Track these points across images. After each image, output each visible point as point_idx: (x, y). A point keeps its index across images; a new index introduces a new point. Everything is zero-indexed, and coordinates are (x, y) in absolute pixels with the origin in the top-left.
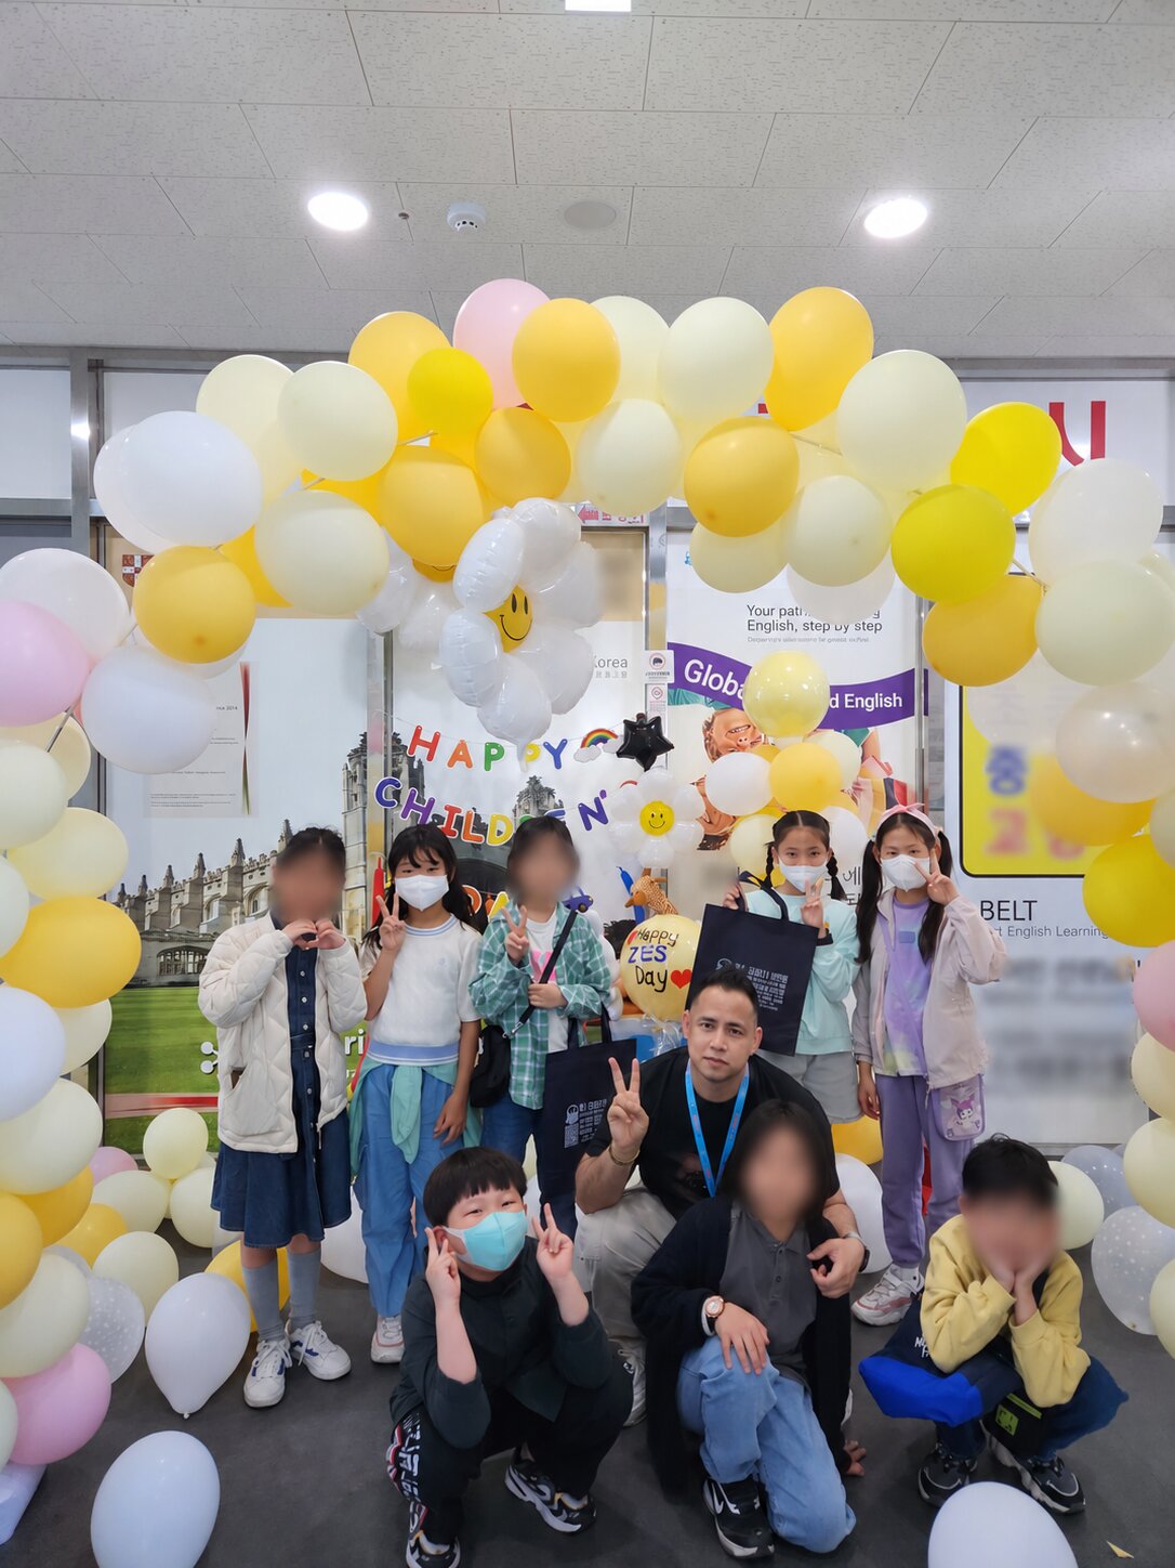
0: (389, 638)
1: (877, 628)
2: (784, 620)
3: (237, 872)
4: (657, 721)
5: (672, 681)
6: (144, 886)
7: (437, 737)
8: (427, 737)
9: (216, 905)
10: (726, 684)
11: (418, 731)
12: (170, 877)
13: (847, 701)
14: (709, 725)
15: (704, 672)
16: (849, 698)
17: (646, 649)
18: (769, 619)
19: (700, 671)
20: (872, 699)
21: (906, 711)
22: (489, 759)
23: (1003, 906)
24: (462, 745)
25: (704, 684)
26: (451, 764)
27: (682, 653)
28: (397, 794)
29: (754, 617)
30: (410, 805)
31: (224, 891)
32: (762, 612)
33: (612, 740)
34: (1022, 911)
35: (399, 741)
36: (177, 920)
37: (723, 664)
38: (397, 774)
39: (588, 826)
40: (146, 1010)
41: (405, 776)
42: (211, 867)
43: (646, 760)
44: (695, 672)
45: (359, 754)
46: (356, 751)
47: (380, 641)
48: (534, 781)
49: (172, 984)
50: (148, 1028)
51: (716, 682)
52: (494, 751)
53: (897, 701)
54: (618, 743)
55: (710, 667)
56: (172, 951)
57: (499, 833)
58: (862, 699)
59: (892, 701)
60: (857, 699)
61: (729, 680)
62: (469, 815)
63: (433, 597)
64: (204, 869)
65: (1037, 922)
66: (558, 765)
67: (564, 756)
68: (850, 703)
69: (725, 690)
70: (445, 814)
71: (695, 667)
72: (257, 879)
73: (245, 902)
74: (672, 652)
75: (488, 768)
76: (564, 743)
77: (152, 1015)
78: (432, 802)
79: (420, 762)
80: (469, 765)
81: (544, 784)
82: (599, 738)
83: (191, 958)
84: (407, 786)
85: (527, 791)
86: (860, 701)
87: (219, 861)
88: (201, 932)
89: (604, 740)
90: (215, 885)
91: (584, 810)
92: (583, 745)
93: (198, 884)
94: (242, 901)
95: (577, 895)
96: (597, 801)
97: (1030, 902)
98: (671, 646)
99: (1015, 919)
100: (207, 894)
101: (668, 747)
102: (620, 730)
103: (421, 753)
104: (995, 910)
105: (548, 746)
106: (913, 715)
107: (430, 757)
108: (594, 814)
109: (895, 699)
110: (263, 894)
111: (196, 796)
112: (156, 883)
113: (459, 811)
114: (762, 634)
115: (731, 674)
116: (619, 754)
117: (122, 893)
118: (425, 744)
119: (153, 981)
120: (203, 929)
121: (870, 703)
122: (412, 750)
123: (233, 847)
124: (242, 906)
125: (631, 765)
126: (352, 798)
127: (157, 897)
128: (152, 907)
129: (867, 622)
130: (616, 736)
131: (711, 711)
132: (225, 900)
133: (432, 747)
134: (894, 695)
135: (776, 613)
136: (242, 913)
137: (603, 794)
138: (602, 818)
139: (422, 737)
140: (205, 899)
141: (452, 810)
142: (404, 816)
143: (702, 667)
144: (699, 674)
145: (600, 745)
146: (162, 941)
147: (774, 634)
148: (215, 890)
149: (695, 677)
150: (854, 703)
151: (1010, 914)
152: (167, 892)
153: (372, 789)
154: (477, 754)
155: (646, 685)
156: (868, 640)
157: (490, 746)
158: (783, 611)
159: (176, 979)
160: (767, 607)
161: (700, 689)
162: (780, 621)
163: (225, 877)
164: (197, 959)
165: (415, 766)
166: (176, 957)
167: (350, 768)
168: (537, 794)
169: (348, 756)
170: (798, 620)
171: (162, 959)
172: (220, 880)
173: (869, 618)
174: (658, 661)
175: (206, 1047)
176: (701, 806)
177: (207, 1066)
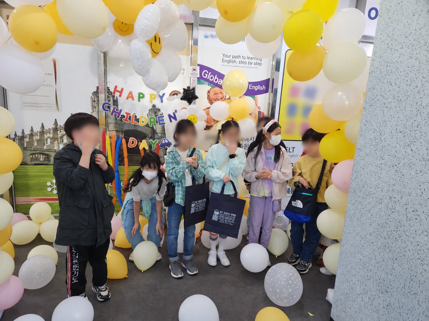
0: (105, 54)
1: (260, 64)
2: (233, 60)
3: (56, 130)
4: (194, 89)
5: (199, 76)
6: (23, 132)
7: (122, 90)
8: (119, 89)
9: (49, 140)
11: (116, 87)
12: (32, 130)
13: (250, 87)
14: (209, 92)
15: (208, 74)
16: (251, 86)
17: (191, 65)
18: (229, 59)
19: (207, 74)
20: (257, 87)
21: (266, 91)
22: (140, 98)
24: (131, 93)
25: (208, 78)
26: (127, 98)
27: (202, 68)
28: (109, 107)
29: (224, 58)
30: (113, 111)
31: (51, 136)
32: (227, 56)
33: (179, 95)
34: (291, 150)
35: (109, 90)
36: (36, 144)
37: (214, 72)
38: (109, 101)
39: (171, 121)
40: (27, 172)
41: (111, 102)
42: (46, 128)
43: (190, 102)
44: (206, 74)
45: (96, 93)
46: (94, 92)
47: (102, 55)
48: (154, 106)
49: (36, 164)
50: (28, 178)
51: (212, 78)
52: (141, 96)
53: (264, 88)
54: (181, 95)
55: (210, 73)
56: (35, 154)
57: (143, 122)
58: (254, 86)
59: (262, 88)
60: (253, 86)
61: (216, 78)
62: (133, 116)
63: (120, 41)
65: (295, 153)
67: (163, 99)
68: (250, 88)
69: (214, 81)
70: (125, 115)
71: (206, 73)
73: (59, 140)
74: (199, 67)
75: (139, 101)
76: (164, 94)
77: (29, 174)
78: (121, 111)
79: (117, 97)
80: (133, 99)
81: (157, 107)
82: (174, 93)
83: (42, 156)
84: (113, 105)
85: (152, 109)
86: (253, 87)
87: (49, 126)
88: (44, 148)
89: (177, 94)
90: (48, 134)
91: (170, 116)
92: (170, 95)
93: (42, 133)
94: (58, 139)
95: (167, 141)
96: (174, 113)
97: (293, 148)
98: (199, 65)
99: (289, 152)
100: (46, 136)
101: (197, 98)
102: (182, 91)
103: (117, 94)
105: (159, 95)
106: (268, 92)
107: (120, 96)
108: (173, 117)
109: (263, 87)
111: (40, 104)
112: (27, 132)
113: (130, 114)
114: (226, 64)
115: (216, 76)
116: (182, 99)
117: (16, 135)
118: (118, 91)
119: (29, 163)
120: (45, 147)
121: (256, 88)
122: (114, 93)
123: (54, 121)
124: (58, 141)
125: (185, 103)
126: (94, 107)
127: (28, 136)
128: (27, 140)
129: (258, 62)
130: (180, 93)
131: (210, 87)
132: (51, 138)
133: (121, 92)
134: (263, 86)
135: (231, 57)
136: (58, 143)
137: (176, 111)
138: (175, 119)
139: (117, 89)
140: (45, 138)
141: (127, 114)
142: (112, 114)
143: (208, 73)
144: (207, 75)
145: (175, 96)
146: (31, 150)
147: (230, 64)
148: (48, 135)
149: (205, 76)
150: (252, 88)
152: (31, 135)
153: (101, 105)
154: (136, 96)
155: (190, 77)
156: (257, 68)
157: (140, 94)
158: (233, 57)
159: (37, 163)
160: (229, 55)
161: (207, 80)
162: (232, 60)
163: (52, 131)
164: (44, 156)
165: (115, 98)
166: (37, 156)
167: (93, 98)
168: (155, 110)
169: (92, 94)
170: (237, 60)
171: (31, 156)
172: (50, 132)
173: (259, 61)
174: (194, 70)
175: (49, 184)
176: (206, 117)
177: (49, 189)
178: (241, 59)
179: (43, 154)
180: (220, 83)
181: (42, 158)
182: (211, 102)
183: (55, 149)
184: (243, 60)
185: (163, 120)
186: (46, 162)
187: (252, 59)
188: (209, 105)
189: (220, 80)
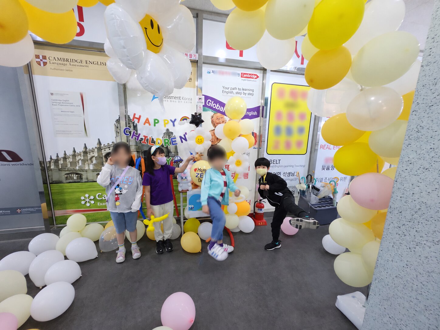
0: (124, 86)
1: (252, 95)
3: (85, 153)
4: (200, 115)
5: (204, 104)
6: (58, 156)
7: (140, 117)
8: (137, 116)
9: (80, 162)
10: (217, 107)
11: (135, 115)
12: (65, 154)
14: (212, 117)
15: (211, 103)
17: (197, 95)
18: (228, 90)
19: (210, 103)
21: (257, 116)
22: (155, 124)
23: (274, 161)
24: (147, 119)
25: (211, 106)
26: (144, 124)
27: (207, 98)
28: (130, 132)
29: (224, 89)
30: (133, 135)
31: (82, 158)
32: (226, 88)
33: (188, 119)
34: (278, 162)
35: (129, 117)
36: (69, 166)
37: (216, 101)
38: (130, 127)
39: (182, 142)
40: (63, 189)
41: (132, 128)
42: (78, 151)
43: (197, 125)
44: (209, 103)
45: (118, 121)
46: (117, 120)
47: (122, 87)
48: (168, 130)
50: (64, 194)
51: (214, 106)
52: (156, 121)
54: (190, 120)
55: (213, 102)
56: (69, 174)
57: (159, 143)
61: (218, 106)
62: (150, 138)
64: (76, 152)
65: (281, 164)
66: (174, 125)
67: (175, 123)
69: (217, 108)
71: (209, 102)
72: (92, 154)
73: (89, 161)
74: (204, 96)
76: (175, 120)
77: (65, 190)
78: (139, 135)
79: (136, 124)
80: (150, 125)
81: (170, 130)
82: (184, 119)
83: (75, 175)
85: (166, 133)
86: (248, 113)
87: (80, 149)
89: (186, 119)
91: (181, 137)
92: (180, 120)
93: (74, 156)
94: (88, 160)
95: (179, 158)
96: (184, 135)
97: (279, 160)
98: (204, 95)
100: (77, 158)
101: (203, 121)
102: (190, 117)
103: (136, 121)
104: (272, 162)
105: (171, 121)
106: (259, 117)
107: (138, 122)
108: (184, 138)
109: (256, 113)
110: (94, 159)
111: (71, 131)
112: (61, 155)
113: (147, 137)
114: (225, 94)
115: (218, 104)
116: (190, 123)
117: (51, 158)
118: (137, 118)
119: (64, 181)
120: (77, 168)
121: (250, 113)
122: (133, 120)
123: (83, 146)
125: (193, 126)
126: (117, 132)
127: (62, 159)
128: (61, 162)
130: (189, 118)
131: (213, 113)
132: (82, 160)
133: (139, 119)
135: (230, 89)
136: (88, 164)
137: (186, 133)
138: (186, 140)
139: (136, 116)
140: (77, 160)
141: (145, 137)
142: (132, 138)
143: (211, 102)
144: (210, 104)
145: (185, 121)
146: (65, 171)
147: (229, 94)
148: (79, 157)
149: (209, 104)
150: (246, 113)
151: (275, 163)
152: (65, 158)
153: (123, 130)
154: (152, 121)
155: (197, 105)
156: (250, 98)
157: (155, 120)
158: (231, 89)
159: (71, 181)
160: (228, 87)
161: (211, 108)
162: (230, 91)
163: (82, 154)
164: (77, 176)
165: (135, 124)
166: (70, 175)
167: (116, 125)
168: (168, 134)
169: (116, 122)
170: (235, 91)
171: (66, 176)
172: (81, 155)
173: (251, 92)
174: (200, 99)
175: (82, 198)
176: (211, 137)
177: (83, 202)
178: (237, 91)
179: (77, 174)
180: (221, 109)
181: (75, 177)
182: (215, 126)
183: (86, 169)
184: (239, 91)
185: (176, 141)
186: (79, 180)
187: (246, 90)
188: (213, 128)
189: (221, 107)
